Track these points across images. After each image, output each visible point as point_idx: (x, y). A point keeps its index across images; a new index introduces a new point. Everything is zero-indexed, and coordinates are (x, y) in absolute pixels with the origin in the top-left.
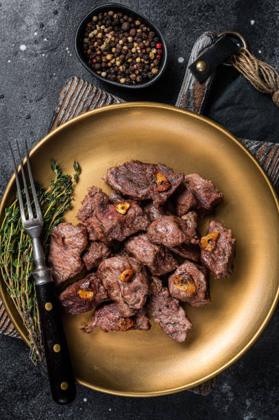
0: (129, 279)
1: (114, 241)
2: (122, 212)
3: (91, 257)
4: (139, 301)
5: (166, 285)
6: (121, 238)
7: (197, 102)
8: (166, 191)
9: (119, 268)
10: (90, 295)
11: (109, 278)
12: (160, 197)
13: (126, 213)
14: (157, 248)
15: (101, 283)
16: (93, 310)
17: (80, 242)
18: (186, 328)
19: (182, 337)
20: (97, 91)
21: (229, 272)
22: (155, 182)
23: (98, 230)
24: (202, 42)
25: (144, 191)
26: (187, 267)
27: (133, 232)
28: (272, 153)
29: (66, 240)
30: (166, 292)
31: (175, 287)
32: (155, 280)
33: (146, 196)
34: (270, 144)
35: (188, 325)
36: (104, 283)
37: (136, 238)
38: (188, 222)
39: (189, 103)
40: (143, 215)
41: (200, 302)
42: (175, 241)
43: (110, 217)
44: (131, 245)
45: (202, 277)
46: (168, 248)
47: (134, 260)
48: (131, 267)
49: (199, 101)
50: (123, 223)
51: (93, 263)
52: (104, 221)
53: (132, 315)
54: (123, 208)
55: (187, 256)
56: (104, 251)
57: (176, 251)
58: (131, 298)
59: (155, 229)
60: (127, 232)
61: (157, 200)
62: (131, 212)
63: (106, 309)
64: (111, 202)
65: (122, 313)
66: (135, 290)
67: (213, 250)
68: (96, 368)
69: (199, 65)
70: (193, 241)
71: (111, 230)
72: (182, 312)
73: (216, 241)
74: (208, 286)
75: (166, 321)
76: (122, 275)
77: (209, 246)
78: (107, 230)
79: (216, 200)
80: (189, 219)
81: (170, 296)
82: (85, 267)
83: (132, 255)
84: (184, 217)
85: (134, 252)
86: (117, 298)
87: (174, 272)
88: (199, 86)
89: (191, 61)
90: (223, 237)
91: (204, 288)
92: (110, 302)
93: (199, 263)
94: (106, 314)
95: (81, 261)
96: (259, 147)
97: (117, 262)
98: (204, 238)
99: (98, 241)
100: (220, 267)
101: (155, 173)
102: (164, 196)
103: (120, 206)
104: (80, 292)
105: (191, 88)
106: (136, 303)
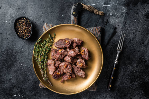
0: (67, 67)
1: (61, 59)
2: (60, 52)
3: (57, 65)
4: (70, 71)
5: (76, 65)
6: (62, 58)
7: (76, 22)
8: (69, 44)
9: (63, 65)
10: (59, 73)
11: (62, 68)
12: (68, 46)
13: (61, 52)
14: (71, 58)
15: (61, 70)
16: (62, 77)
17: (53, 62)
18: (84, 74)
19: (84, 76)
20: (51, 25)
21: (90, 58)
22: (66, 43)
23: (56, 58)
24: (73, 7)
25: (64, 46)
26: (80, 60)
27: (64, 56)
28: (97, 29)
29: (50, 63)
30: (76, 67)
31: (78, 65)
32: (73, 65)
33: (65, 47)
34: (96, 27)
35: (84, 73)
36: (62, 69)
37: (66, 57)
38: (76, 50)
39: (74, 23)
40: (65, 51)
41: (85, 67)
42: (74, 55)
43: (58, 54)
44: (65, 59)
45: (83, 61)
46: (73, 57)
47: (67, 62)
48: (66, 64)
49: (76, 21)
50: (61, 55)
51: (58, 66)
52: (57, 56)
53: (70, 75)
54: (60, 51)
55: (79, 57)
56: (59, 62)
57: (76, 57)
58: (69, 71)
59: (69, 54)
60: (63, 56)
61: (67, 47)
62: (62, 51)
63: (64, 75)
64: (57, 51)
65: (68, 75)
66: (69, 69)
67: (84, 54)
68: (66, 90)
69: (74, 13)
70: (79, 53)
71: (59, 57)
72: (82, 70)
73: (84, 52)
74: (85, 62)
75: (79, 74)
76: (65, 66)
77: (83, 53)
78: (58, 57)
79: (81, 42)
80: (77, 49)
81: (78, 68)
82: (56, 67)
83: (66, 61)
84: (75, 49)
85: (66, 60)
86: (65, 72)
87: (77, 62)
88: (75, 18)
89: (72, 13)
90: (85, 50)
91: (85, 63)
92: (64, 74)
93: (82, 58)
94: (65, 77)
95: (55, 66)
96: (93, 29)
97: (63, 64)
98: (81, 52)
99: (57, 60)
100: (87, 57)
101: (65, 41)
102: (69, 45)
103: (59, 51)
104: (57, 73)
105: (73, 19)
106: (70, 72)
